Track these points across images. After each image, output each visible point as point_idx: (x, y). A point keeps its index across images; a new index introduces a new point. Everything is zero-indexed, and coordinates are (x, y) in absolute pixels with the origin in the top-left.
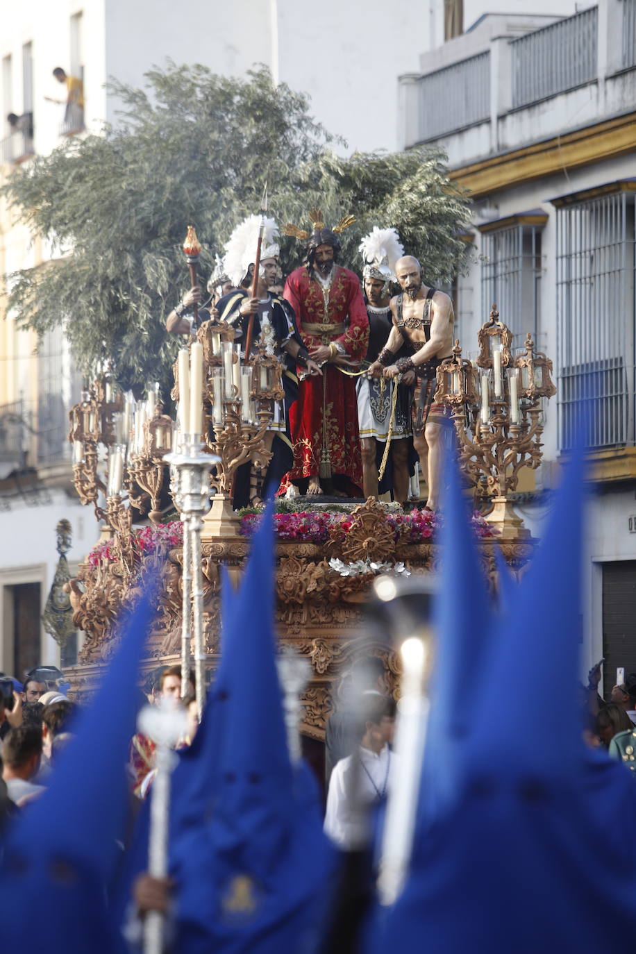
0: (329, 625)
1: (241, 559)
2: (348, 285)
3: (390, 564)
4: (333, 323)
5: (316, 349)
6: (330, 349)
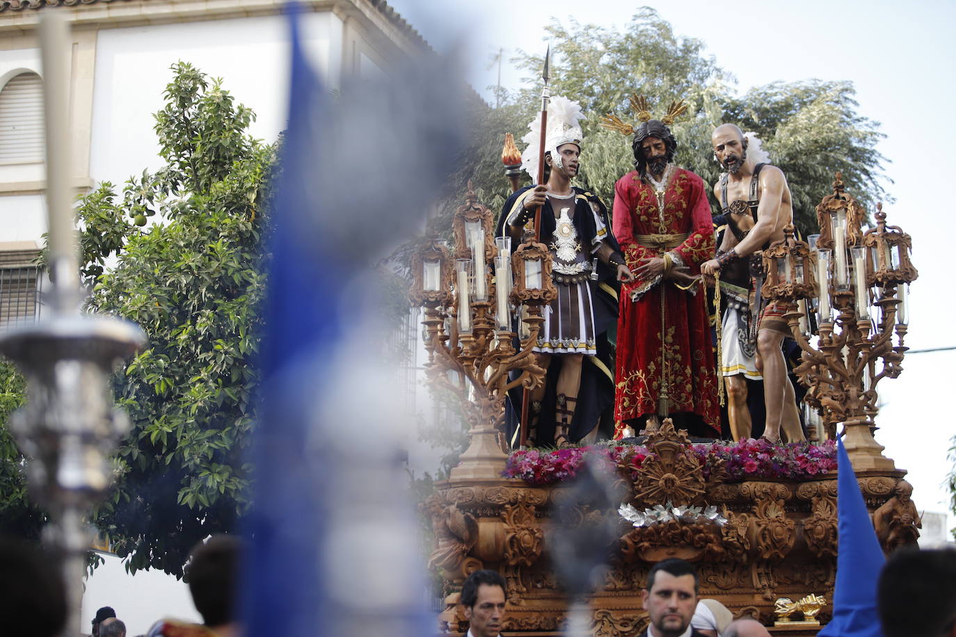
0: (628, 593)
1: (502, 507)
2: (688, 187)
3: (699, 509)
4: (673, 233)
5: (649, 262)
6: (664, 260)
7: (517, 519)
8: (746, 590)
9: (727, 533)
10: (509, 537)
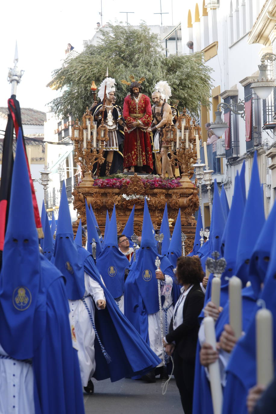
0: (124, 216)
1: (93, 194)
2: (145, 101)
3: (143, 196)
4: (140, 114)
5: (133, 123)
6: (137, 123)
7: (97, 197)
8: (154, 217)
9: (150, 202)
10: (94, 202)
